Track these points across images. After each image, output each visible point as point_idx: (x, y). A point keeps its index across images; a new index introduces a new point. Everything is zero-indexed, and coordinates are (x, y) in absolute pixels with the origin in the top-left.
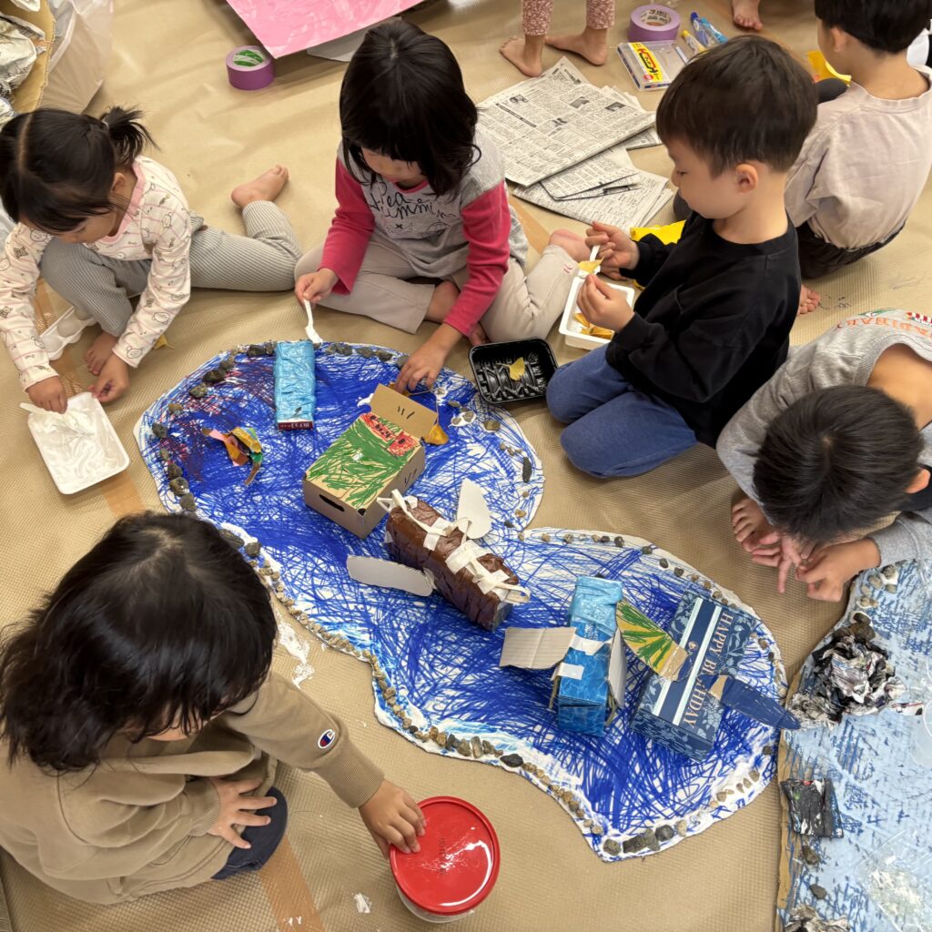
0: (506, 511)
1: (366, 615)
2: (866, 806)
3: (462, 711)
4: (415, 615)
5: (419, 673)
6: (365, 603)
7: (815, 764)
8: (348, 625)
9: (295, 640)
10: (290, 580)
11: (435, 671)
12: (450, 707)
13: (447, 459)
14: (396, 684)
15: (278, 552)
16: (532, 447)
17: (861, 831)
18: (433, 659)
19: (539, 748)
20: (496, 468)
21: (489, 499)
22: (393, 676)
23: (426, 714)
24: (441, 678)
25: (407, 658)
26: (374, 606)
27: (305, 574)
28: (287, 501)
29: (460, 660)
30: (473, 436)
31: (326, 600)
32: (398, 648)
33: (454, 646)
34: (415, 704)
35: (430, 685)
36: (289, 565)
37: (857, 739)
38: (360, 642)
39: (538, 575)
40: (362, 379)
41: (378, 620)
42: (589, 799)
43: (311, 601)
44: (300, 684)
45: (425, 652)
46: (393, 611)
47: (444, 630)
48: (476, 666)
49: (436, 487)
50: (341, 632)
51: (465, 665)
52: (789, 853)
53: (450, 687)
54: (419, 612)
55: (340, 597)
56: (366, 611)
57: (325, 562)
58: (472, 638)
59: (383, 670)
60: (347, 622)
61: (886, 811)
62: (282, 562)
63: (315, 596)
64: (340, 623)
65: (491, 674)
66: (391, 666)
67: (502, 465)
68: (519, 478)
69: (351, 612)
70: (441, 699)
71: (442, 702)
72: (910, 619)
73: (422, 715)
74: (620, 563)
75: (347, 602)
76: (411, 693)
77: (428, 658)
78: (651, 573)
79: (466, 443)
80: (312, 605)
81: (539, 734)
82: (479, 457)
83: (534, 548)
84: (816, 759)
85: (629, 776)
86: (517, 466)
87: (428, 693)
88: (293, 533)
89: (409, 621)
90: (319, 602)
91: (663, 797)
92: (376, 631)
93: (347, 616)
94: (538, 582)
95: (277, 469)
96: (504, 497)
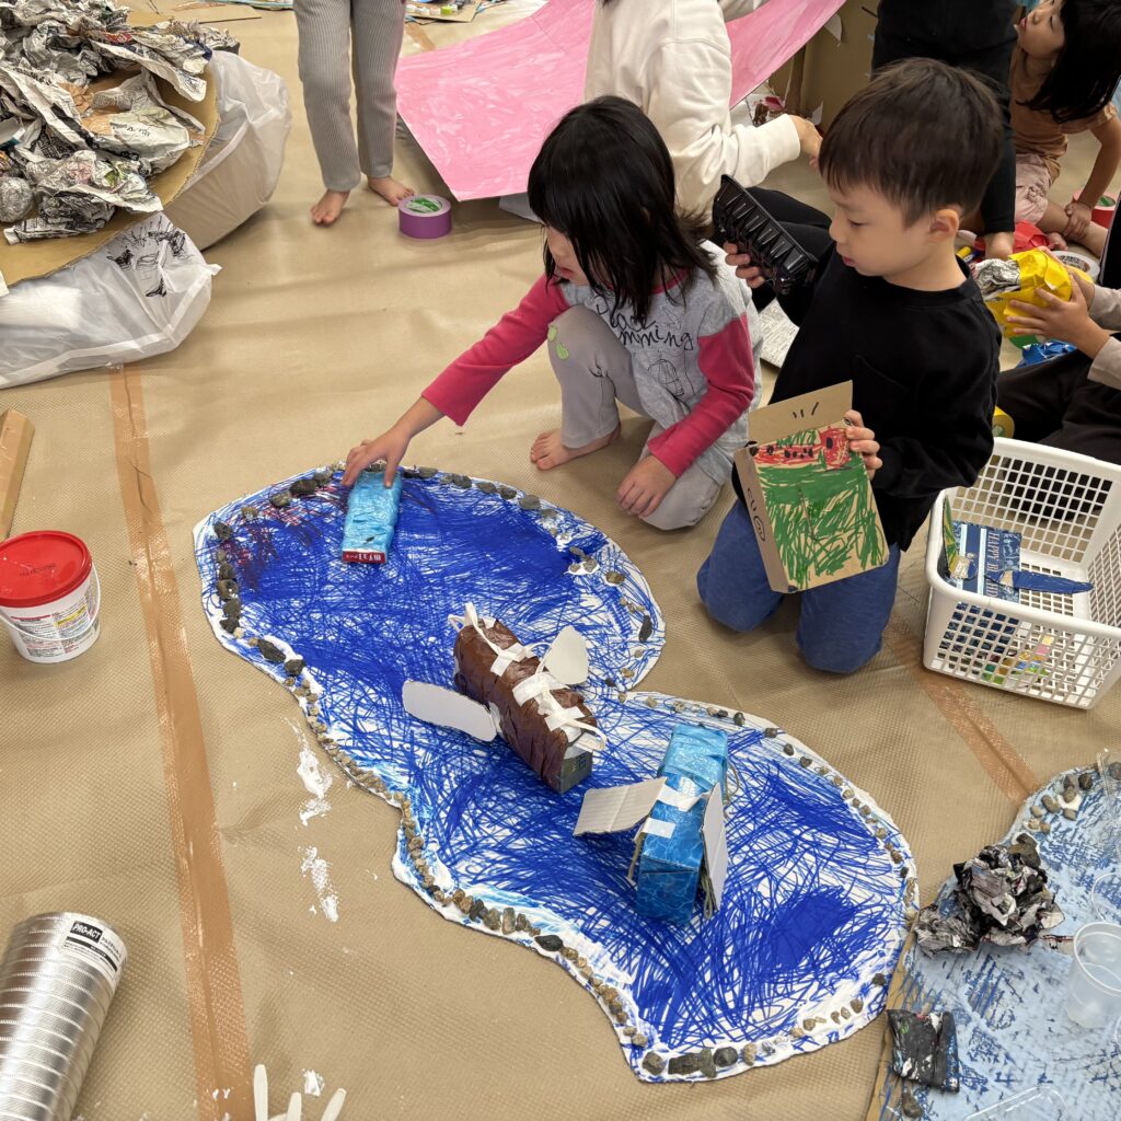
0: (611, 670)
1: (411, 756)
2: (996, 1060)
3: (501, 877)
4: (471, 764)
5: (458, 828)
6: (413, 743)
7: (938, 999)
8: (385, 764)
9: (316, 771)
10: (329, 705)
11: (479, 829)
12: (486, 872)
13: (555, 606)
14: (427, 836)
15: (324, 674)
16: (658, 608)
17: (984, 1090)
18: (481, 815)
19: (587, 933)
20: (609, 623)
21: (593, 654)
22: (426, 826)
23: (455, 876)
24: (485, 838)
25: (448, 809)
26: (424, 747)
27: (349, 702)
28: (350, 623)
29: (514, 821)
30: (591, 587)
31: (366, 733)
32: (440, 797)
33: (510, 804)
34: (444, 862)
35: (468, 843)
36: (333, 690)
37: (999, 979)
38: (395, 784)
39: (633, 741)
40: (475, 513)
41: (424, 764)
42: (637, 1003)
43: (348, 732)
44: (308, 820)
45: (473, 805)
46: (446, 756)
47: (502, 785)
48: (532, 830)
49: (533, 632)
50: (376, 771)
51: (518, 827)
52: (883, 1099)
53: (493, 849)
54: (477, 761)
55: (385, 732)
56: (413, 751)
57: (377, 692)
58: (535, 799)
59: (415, 819)
60: (386, 760)
61: (1023, 1071)
62: (325, 686)
63: (355, 728)
64: (376, 760)
65: (548, 842)
66: (426, 816)
67: (618, 621)
68: (635, 637)
69: (393, 749)
70: (478, 861)
71: (479, 864)
72: (1090, 852)
73: (449, 875)
74: (736, 742)
75: (391, 738)
76: (443, 848)
77: (474, 813)
78: (771, 758)
79: (581, 593)
80: (348, 736)
81: (592, 917)
82: (593, 609)
83: (635, 712)
84: (940, 993)
85: (695, 984)
86: (636, 625)
87: (463, 851)
88: (348, 657)
89: (462, 769)
90: (358, 734)
91: (733, 1015)
92: (418, 776)
93: (387, 754)
94: (631, 749)
95: (349, 589)
96: (612, 654)
